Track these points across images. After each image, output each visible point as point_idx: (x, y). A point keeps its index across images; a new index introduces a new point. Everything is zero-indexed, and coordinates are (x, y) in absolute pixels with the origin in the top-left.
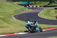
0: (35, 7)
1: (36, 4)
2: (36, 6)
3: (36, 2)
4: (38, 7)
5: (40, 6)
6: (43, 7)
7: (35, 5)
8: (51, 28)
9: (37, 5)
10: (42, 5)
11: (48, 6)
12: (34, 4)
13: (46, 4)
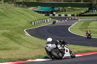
0: (63, 15)
1: (65, 11)
2: (66, 15)
3: (66, 8)
4: (69, 15)
5: (73, 15)
6: (77, 16)
7: (64, 13)
8: (90, 52)
9: (66, 13)
10: (75, 13)
11: (86, 14)
12: (62, 11)
13: (82, 12)
